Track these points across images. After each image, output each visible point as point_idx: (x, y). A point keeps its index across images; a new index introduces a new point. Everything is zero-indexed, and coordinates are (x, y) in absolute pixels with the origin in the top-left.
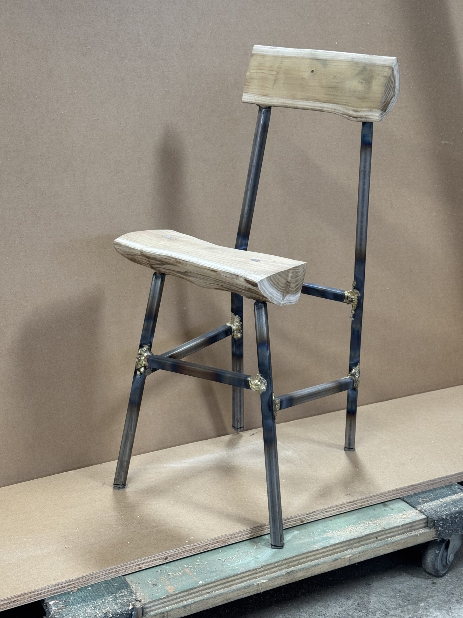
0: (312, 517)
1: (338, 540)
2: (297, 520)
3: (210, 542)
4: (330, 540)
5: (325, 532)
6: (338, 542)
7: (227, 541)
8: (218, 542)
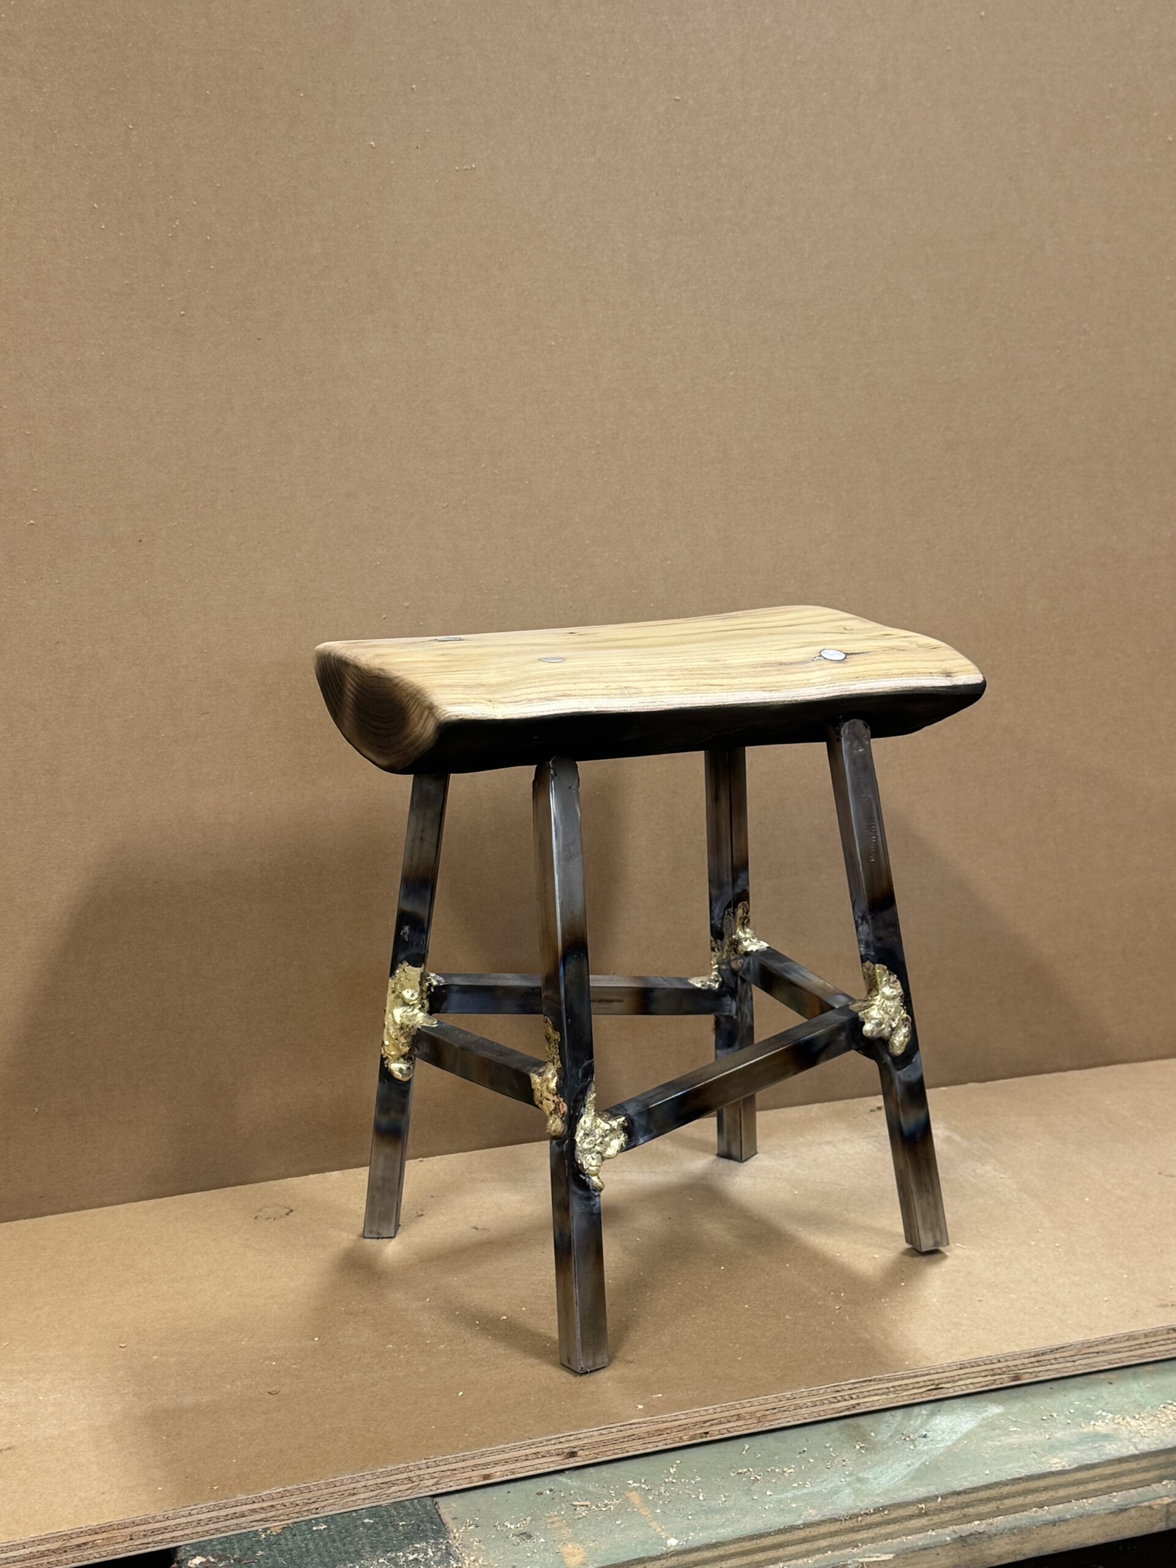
0: (1050, 1367)
1: (1132, 1447)
2: (999, 1371)
3: (715, 1416)
4: (1106, 1444)
5: (1089, 1416)
6: (1130, 1453)
7: (770, 1418)
8: (739, 1417)
